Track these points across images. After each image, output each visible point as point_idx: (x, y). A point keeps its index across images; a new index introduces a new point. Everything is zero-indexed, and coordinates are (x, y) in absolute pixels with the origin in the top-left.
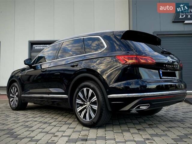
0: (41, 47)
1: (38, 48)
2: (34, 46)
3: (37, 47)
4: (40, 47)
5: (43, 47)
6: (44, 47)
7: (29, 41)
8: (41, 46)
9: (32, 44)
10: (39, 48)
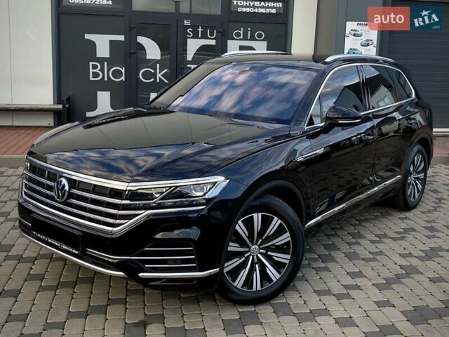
1: (77, 0)
10: (81, 0)
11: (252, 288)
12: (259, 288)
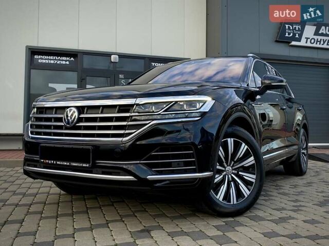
0: (51, 60)
1: (44, 61)
2: (36, 57)
3: (42, 59)
4: (48, 59)
5: (55, 60)
6: (57, 60)
7: (27, 47)
8: (51, 58)
9: (33, 52)
10: (47, 61)
11: (230, 202)
12: (235, 202)
